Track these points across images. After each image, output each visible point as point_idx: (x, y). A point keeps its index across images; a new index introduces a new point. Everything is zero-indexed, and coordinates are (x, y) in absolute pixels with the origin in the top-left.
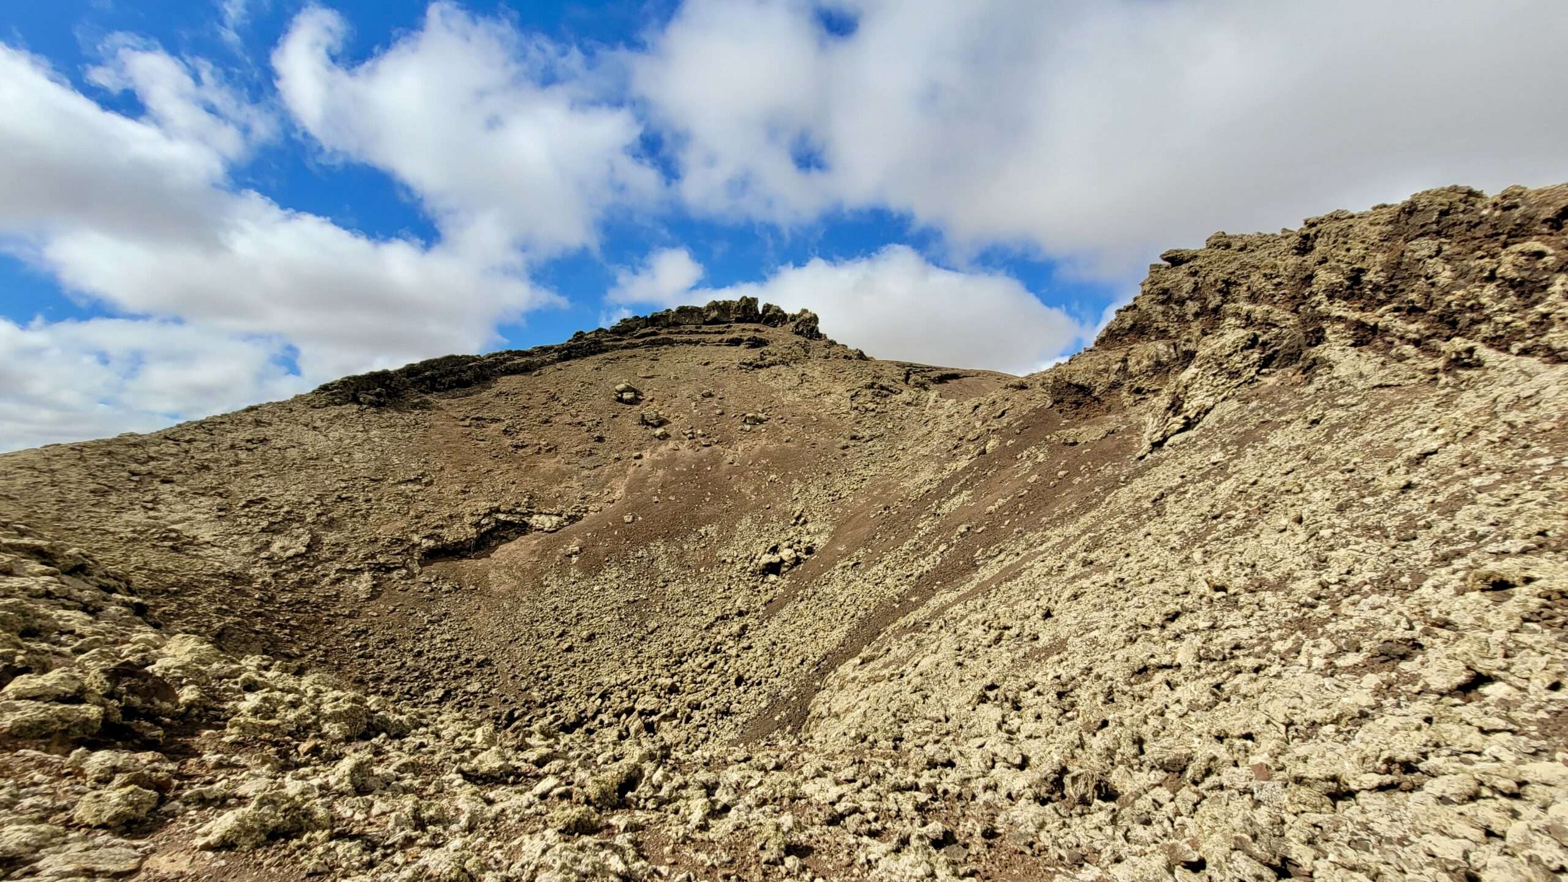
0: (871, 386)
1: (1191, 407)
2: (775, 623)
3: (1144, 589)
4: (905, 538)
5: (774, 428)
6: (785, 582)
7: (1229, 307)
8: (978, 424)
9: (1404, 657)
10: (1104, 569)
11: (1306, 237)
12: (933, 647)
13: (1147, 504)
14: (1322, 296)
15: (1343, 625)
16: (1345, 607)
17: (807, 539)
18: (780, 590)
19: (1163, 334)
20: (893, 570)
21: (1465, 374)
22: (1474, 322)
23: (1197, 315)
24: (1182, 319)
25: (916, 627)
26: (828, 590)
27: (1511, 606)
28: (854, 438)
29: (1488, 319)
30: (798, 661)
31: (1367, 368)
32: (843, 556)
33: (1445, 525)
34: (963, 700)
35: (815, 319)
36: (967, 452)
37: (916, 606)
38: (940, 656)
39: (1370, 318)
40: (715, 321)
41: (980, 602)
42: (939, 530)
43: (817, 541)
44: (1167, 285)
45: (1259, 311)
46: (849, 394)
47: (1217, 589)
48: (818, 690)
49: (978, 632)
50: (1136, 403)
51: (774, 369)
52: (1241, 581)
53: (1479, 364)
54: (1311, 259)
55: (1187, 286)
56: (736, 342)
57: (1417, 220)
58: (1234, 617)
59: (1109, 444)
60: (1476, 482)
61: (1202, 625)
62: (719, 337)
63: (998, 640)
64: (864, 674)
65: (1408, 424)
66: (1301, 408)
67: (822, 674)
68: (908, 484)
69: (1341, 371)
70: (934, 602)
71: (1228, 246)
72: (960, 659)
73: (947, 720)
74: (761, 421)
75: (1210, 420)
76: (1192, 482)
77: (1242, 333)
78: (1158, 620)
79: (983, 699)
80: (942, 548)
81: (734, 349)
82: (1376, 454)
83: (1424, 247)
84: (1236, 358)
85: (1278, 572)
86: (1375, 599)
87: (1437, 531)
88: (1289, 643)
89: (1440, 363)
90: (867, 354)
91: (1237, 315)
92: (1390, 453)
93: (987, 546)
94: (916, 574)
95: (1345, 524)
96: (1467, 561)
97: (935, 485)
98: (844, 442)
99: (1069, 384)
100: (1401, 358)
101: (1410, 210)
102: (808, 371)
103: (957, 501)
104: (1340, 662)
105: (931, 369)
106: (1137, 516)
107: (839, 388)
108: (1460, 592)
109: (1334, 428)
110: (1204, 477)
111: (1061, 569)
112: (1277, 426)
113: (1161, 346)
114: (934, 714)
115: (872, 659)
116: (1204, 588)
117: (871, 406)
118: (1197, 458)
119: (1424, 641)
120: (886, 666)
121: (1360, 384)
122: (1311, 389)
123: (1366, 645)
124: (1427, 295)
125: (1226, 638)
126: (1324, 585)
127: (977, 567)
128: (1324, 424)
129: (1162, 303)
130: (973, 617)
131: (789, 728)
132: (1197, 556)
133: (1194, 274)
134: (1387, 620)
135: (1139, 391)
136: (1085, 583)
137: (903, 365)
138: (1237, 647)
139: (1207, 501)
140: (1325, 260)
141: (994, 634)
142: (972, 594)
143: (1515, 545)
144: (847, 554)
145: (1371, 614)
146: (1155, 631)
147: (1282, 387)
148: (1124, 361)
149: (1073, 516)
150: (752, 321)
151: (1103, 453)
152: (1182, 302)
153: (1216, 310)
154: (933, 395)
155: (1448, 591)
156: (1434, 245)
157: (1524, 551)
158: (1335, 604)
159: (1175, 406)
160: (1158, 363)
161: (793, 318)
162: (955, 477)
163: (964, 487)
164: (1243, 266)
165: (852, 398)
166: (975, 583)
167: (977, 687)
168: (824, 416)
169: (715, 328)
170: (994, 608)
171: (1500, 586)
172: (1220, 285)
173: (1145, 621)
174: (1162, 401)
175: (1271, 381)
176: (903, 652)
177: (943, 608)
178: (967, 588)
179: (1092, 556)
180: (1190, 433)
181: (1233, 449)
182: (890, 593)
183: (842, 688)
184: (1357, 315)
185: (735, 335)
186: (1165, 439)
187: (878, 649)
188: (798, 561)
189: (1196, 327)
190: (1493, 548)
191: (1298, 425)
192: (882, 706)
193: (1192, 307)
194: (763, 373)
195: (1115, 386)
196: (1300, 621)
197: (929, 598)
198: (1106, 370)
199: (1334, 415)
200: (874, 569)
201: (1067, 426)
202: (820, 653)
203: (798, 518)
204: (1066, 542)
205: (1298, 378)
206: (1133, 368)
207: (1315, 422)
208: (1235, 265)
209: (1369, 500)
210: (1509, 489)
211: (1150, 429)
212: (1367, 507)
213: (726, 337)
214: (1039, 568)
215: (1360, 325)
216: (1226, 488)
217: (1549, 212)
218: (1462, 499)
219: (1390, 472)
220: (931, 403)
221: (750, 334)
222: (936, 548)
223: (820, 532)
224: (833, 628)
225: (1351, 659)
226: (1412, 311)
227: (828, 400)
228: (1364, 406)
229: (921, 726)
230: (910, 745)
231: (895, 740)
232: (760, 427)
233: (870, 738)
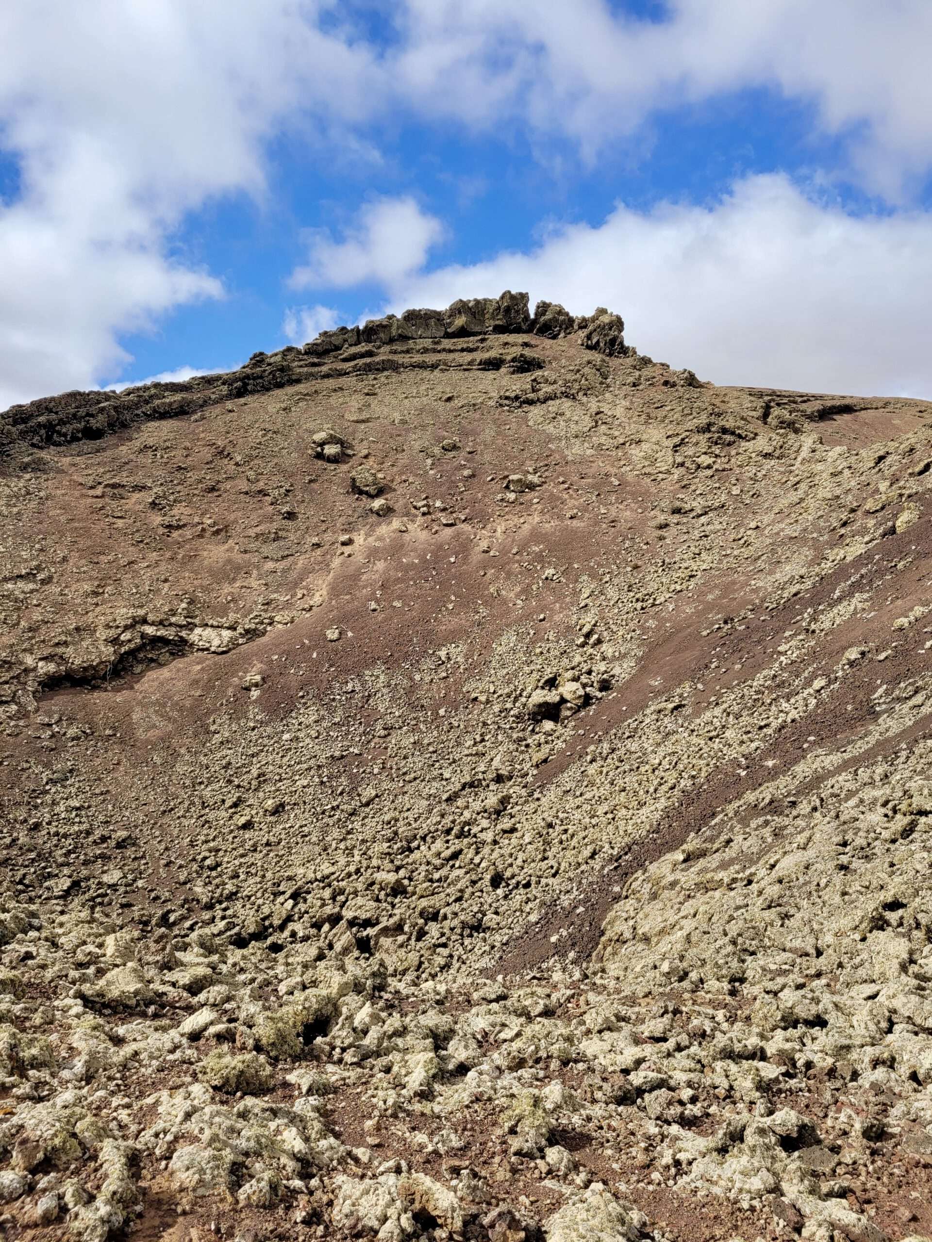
0: (707, 429)
2: (552, 794)
4: (758, 667)
5: (553, 498)
6: (568, 733)
8: (883, 486)
12: (801, 839)
17: (602, 667)
18: (560, 745)
20: (738, 716)
25: (774, 807)
26: (633, 746)
28: (677, 511)
30: (587, 853)
32: (658, 693)
34: (845, 922)
35: (618, 324)
36: (864, 531)
37: (773, 774)
38: (811, 853)
40: (463, 332)
41: (880, 770)
42: (814, 655)
43: (617, 671)
46: (670, 443)
48: (617, 898)
49: (876, 817)
51: (553, 406)
56: (494, 364)
62: (467, 357)
63: (907, 832)
64: (689, 877)
67: (624, 874)
68: (764, 582)
70: (803, 769)
72: (844, 859)
73: (819, 953)
74: (532, 487)
79: (879, 924)
80: (818, 683)
81: (490, 375)
90: (701, 378)
93: (895, 681)
94: (775, 724)
97: (808, 584)
98: (662, 518)
102: (605, 408)
103: (844, 610)
105: (807, 399)
107: (655, 433)
114: (797, 943)
115: (703, 854)
117: (705, 460)
120: (724, 865)
127: (875, 716)
130: (869, 794)
131: (572, 955)
137: (760, 394)
141: (901, 821)
142: (867, 758)
144: (664, 692)
150: (518, 330)
154: (808, 441)
161: (584, 324)
162: (842, 571)
163: (856, 587)
165: (676, 448)
166: (872, 740)
167: (870, 905)
168: (630, 477)
169: (461, 343)
170: (903, 782)
176: (751, 845)
177: (818, 780)
178: (860, 747)
182: (732, 753)
183: (654, 896)
185: (493, 354)
187: (712, 840)
188: (587, 700)
192: (717, 929)
194: (535, 412)
197: (796, 761)
200: (707, 716)
202: (620, 842)
203: (588, 636)
213: (479, 356)
220: (805, 453)
221: (516, 351)
222: (809, 683)
223: (623, 656)
224: (642, 805)
227: (636, 453)
229: (775, 961)
230: (756, 990)
231: (732, 980)
232: (530, 496)
233: (694, 976)
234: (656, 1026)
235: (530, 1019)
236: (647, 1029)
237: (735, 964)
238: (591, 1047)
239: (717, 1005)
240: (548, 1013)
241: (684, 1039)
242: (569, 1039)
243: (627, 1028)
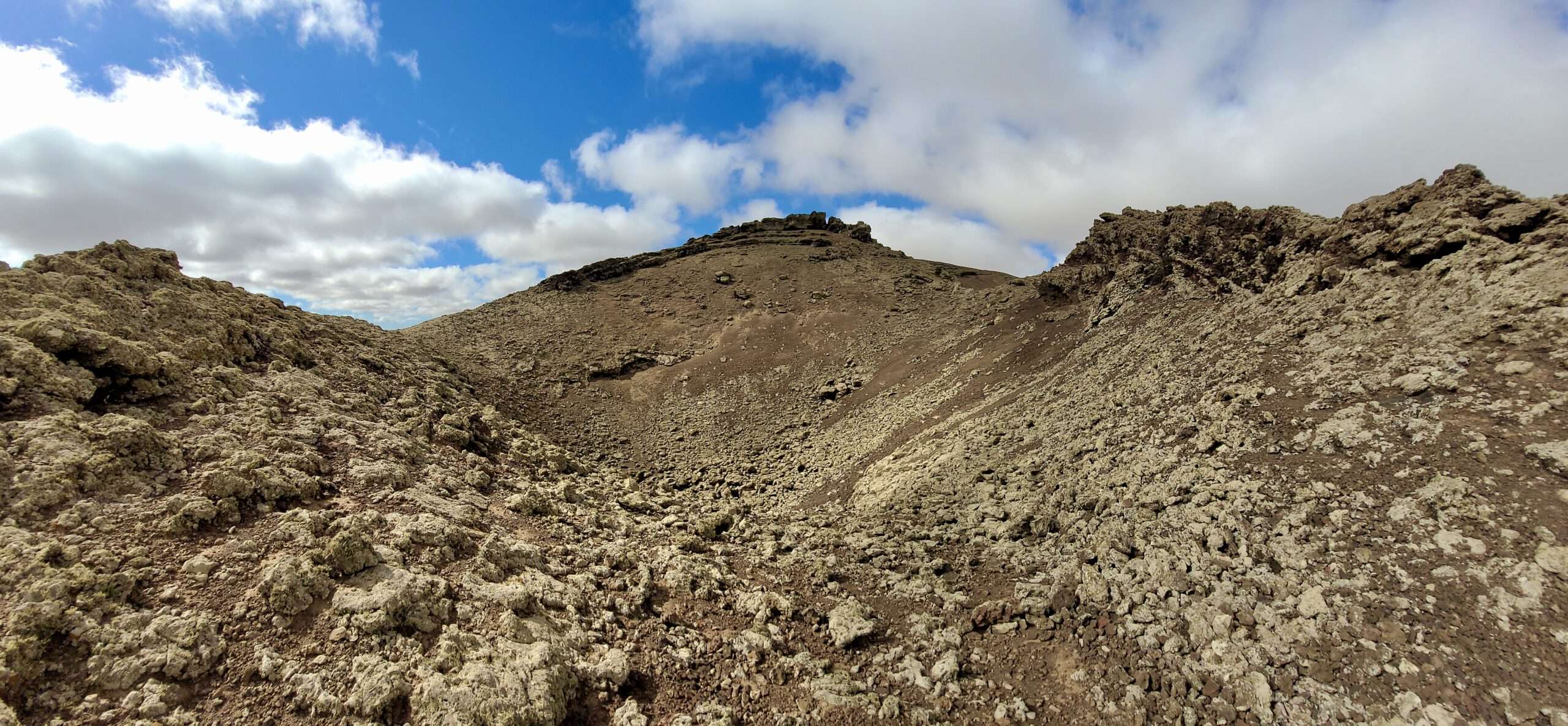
0: (910, 276)
1: (1112, 303)
2: (830, 431)
3: (1084, 407)
4: (932, 378)
5: (834, 302)
6: (839, 404)
7: (1132, 249)
8: (988, 306)
9: (1190, 436)
10: (1065, 396)
11: (1167, 216)
12: (950, 448)
13: (1089, 358)
14: (1172, 249)
15: (1170, 421)
16: (1171, 413)
17: (856, 376)
18: (835, 410)
19: (1099, 261)
20: (922, 398)
21: (1225, 295)
22: (1229, 270)
23: (1116, 252)
24: (1109, 253)
25: (938, 435)
26: (871, 411)
27: (1230, 408)
28: (893, 310)
29: (1234, 269)
30: (846, 457)
31: (1189, 289)
32: (883, 389)
33: (1211, 369)
34: (967, 480)
35: (868, 228)
36: (980, 323)
37: (937, 422)
38: (954, 453)
39: (1191, 263)
40: (793, 228)
41: (984, 419)
42: (957, 372)
43: (864, 378)
44: (1103, 232)
45: (1145, 253)
46: (893, 281)
47: (1118, 405)
48: (862, 476)
49: (982, 438)
50: (1086, 299)
51: (836, 262)
52: (1128, 401)
53: (1229, 291)
54: (1168, 228)
55: (1112, 235)
56: (807, 243)
58: (1124, 421)
59: (1071, 322)
60: (1224, 348)
61: (1109, 425)
62: (795, 239)
63: (996, 442)
64: (897, 466)
65: (1203, 318)
66: (1161, 307)
67: (865, 466)
68: (937, 342)
69: (1179, 289)
70: (951, 419)
71: (1132, 215)
72: (967, 455)
73: (955, 493)
74: (825, 297)
75: (1121, 311)
76: (1111, 345)
77: (1137, 264)
78: (1089, 424)
79: (980, 479)
80: (958, 384)
81: (806, 247)
82: (1190, 333)
84: (1134, 278)
85: (1145, 395)
86: (1183, 407)
87: (1208, 372)
88: (1147, 433)
89: (1216, 289)
90: (907, 255)
91: (1135, 254)
92: (1194, 333)
93: (993, 384)
94: (939, 401)
95: (1174, 369)
96: (1217, 387)
97: (956, 344)
98: (886, 313)
99: (1050, 285)
100: (1202, 285)
102: (861, 264)
103: (971, 354)
104: (1166, 441)
105: (957, 268)
106: (1083, 365)
107: (884, 276)
108: (1214, 402)
109: (1174, 319)
110: (1117, 343)
111: (1041, 398)
112: (1151, 316)
113: (1098, 267)
114: (946, 490)
115: (903, 456)
116: (1112, 405)
117: (909, 289)
118: (1114, 332)
119: (1199, 427)
120: (913, 461)
121: (1186, 297)
122: (1165, 298)
123: (1177, 431)
124: (1213, 255)
125: (1120, 431)
126: (1164, 401)
127: (984, 397)
128: (1170, 316)
129: (1099, 242)
130: (979, 428)
131: (838, 501)
132: (1110, 387)
133: (1116, 228)
134: (1186, 417)
135: (1087, 292)
136: (1054, 405)
137: (935, 264)
138: (1124, 437)
139: (1117, 356)
140: (1173, 231)
141: (993, 439)
142: (980, 414)
143: (1234, 379)
144: (887, 388)
145: (1180, 415)
146: (1087, 431)
147: (1153, 296)
148: (1080, 274)
149: (1049, 365)
150: (820, 228)
151: (1068, 327)
152: (1109, 243)
153: (1126, 249)
154: (957, 285)
155: (1209, 402)
157: (1237, 381)
158: (1167, 411)
159: (1105, 302)
160: (1097, 277)
161: (851, 227)
162: (970, 338)
163: (976, 346)
164: (1138, 227)
165: (895, 283)
166: (982, 407)
167: (976, 473)
168: (873, 294)
169: (792, 233)
170: (994, 422)
171: (1227, 398)
172: (1128, 237)
173: (1082, 425)
174: (1098, 299)
175: (1149, 292)
176: (926, 451)
177: (957, 424)
178: (977, 409)
179: (1059, 389)
180: (1112, 318)
181: (1130, 327)
182: (918, 414)
183: (880, 475)
184: (1185, 261)
185: (807, 238)
186: (1099, 320)
187: (907, 450)
188: (848, 391)
189: (1116, 258)
190: (1227, 380)
191: (1160, 316)
192: (909, 487)
193: (1114, 247)
194: (827, 264)
195: (1074, 288)
196: (1152, 420)
197: (948, 416)
198: (1070, 278)
199: (1175, 312)
200: (907, 398)
201: (1049, 310)
202: (864, 452)
203: (849, 363)
204: (1046, 380)
205: (1160, 291)
206: (1084, 279)
207: (1166, 315)
208: (1135, 226)
209: (1185, 357)
210: (1235, 351)
211: (1092, 314)
212: (1183, 360)
213: (800, 239)
214: (1028, 396)
215: (1187, 266)
216: (1126, 349)
218: (1220, 356)
219: (1194, 342)
220: (955, 290)
221: (819, 237)
222: (955, 384)
223: (867, 372)
224: (874, 436)
225: (1171, 438)
226: (1207, 262)
227: (875, 284)
228: (1186, 308)
229: (936, 498)
230: (926, 511)
231: (915, 508)
232: (823, 300)
233: (897, 507)
234: (880, 529)
235: (818, 528)
236: (874, 531)
237: (917, 501)
238: (848, 539)
239: (907, 519)
240: (827, 525)
241: (892, 534)
242: (838, 537)
243: (864, 531)
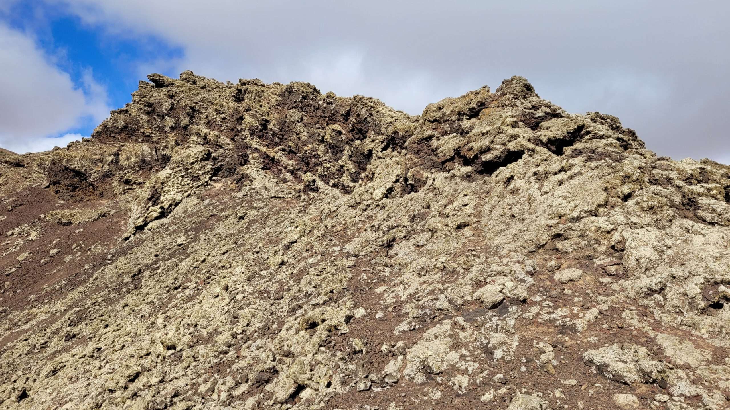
1: (166, 199)
3: (116, 356)
7: (194, 128)
9: (268, 381)
10: (84, 341)
11: (240, 91)
13: (127, 279)
14: (246, 133)
15: (242, 364)
16: (244, 352)
19: (147, 138)
21: (312, 194)
22: (316, 165)
23: (172, 128)
24: (161, 129)
27: (315, 339)
29: (321, 164)
31: (269, 185)
33: (295, 288)
39: (271, 152)
44: (152, 100)
45: (213, 134)
47: (169, 348)
50: (125, 192)
52: (186, 339)
53: (316, 190)
54: (242, 106)
55: (166, 105)
57: (293, 98)
58: (178, 370)
59: (100, 225)
60: (310, 260)
61: (154, 380)
65: (287, 223)
66: (234, 207)
69: (257, 184)
71: (194, 83)
75: (178, 211)
76: (163, 260)
77: (201, 148)
78: (122, 383)
82: (270, 241)
83: (295, 115)
84: (197, 166)
85: (210, 329)
86: (259, 342)
87: (292, 292)
88: (209, 384)
89: (301, 186)
91: (198, 134)
92: (276, 241)
95: (250, 289)
96: (301, 311)
99: (66, 169)
100: (285, 181)
101: (289, 90)
104: (235, 393)
106: (118, 290)
108: (297, 331)
109: (251, 222)
110: (172, 256)
111: (44, 346)
112: (220, 219)
113: (146, 148)
116: (160, 349)
118: (168, 240)
119: (279, 368)
121: (265, 195)
122: (240, 195)
123: (250, 377)
124: (297, 144)
125: (169, 388)
126: (234, 336)
128: (246, 220)
129: (148, 113)
132: (160, 321)
133: (172, 97)
134: (263, 356)
135: (127, 182)
136: (65, 357)
138: (176, 395)
139: (173, 274)
140: (248, 110)
143: (320, 300)
145: (256, 353)
146: (118, 394)
147: (224, 191)
148: (117, 155)
149: (61, 292)
151: (94, 233)
152: (162, 116)
153: (186, 127)
155: (292, 332)
156: (300, 114)
157: (324, 303)
158: (239, 349)
159: (154, 198)
160: (143, 161)
164: (203, 100)
171: (313, 325)
172: (189, 110)
173: (111, 385)
174: (145, 193)
175: (218, 186)
179: (76, 330)
180: (164, 220)
181: (192, 234)
184: (264, 149)
186: (146, 224)
189: (172, 138)
190: (313, 302)
191: (232, 219)
193: (169, 122)
195: (108, 175)
196: (217, 365)
198: (101, 161)
199: (252, 213)
201: (62, 207)
204: (53, 318)
205: (233, 186)
206: (123, 163)
207: (241, 218)
208: (198, 98)
209: (264, 273)
210: (322, 265)
211: (135, 214)
212: (262, 277)
214: (21, 347)
215: (266, 156)
216: (186, 264)
217: (343, 111)
218: (304, 271)
219: (275, 253)
225: (243, 388)
226: (290, 153)
228: (266, 210)
